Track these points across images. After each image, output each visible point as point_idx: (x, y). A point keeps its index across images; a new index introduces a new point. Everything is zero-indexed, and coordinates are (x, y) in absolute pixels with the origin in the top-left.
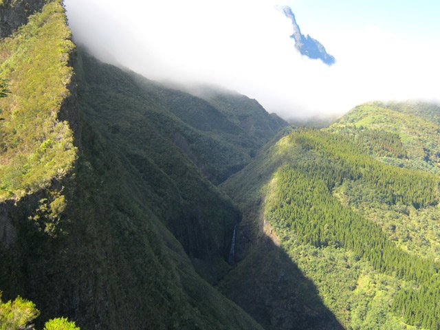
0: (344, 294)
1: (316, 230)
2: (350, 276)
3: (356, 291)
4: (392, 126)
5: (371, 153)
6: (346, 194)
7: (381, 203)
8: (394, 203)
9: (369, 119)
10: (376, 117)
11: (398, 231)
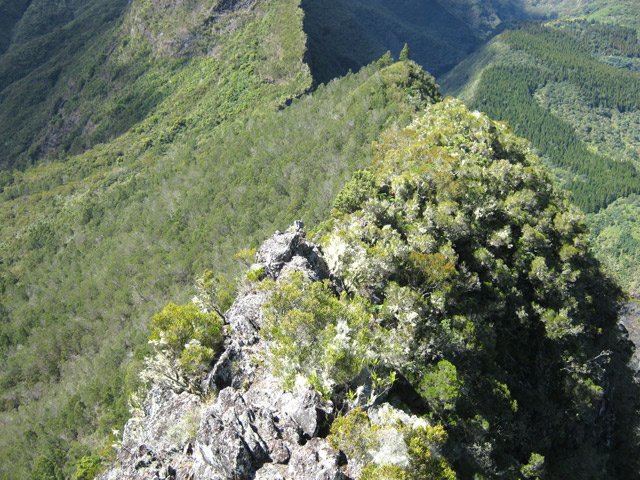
4: (632, 18)
5: (596, 51)
6: (547, 96)
7: (582, 105)
8: (597, 106)
9: (606, 10)
10: (615, 8)
11: (593, 133)
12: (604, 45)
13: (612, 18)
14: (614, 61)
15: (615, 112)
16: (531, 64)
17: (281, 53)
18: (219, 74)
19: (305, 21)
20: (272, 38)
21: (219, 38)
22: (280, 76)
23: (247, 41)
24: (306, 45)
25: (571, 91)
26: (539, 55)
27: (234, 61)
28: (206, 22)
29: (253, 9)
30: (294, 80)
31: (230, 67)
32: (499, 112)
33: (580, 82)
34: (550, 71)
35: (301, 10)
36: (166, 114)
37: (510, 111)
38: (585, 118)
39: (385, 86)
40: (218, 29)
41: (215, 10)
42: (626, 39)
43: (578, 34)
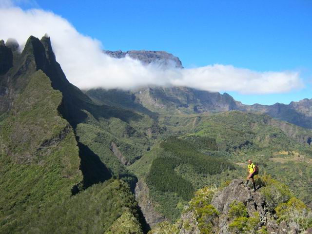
0: (171, 209)
1: (163, 185)
2: (175, 202)
3: (176, 208)
4: (213, 134)
5: (200, 149)
6: (180, 170)
7: (195, 173)
8: (201, 173)
9: (203, 131)
10: (207, 130)
11: (200, 185)
12: (203, 146)
13: (206, 134)
14: (208, 152)
15: (208, 175)
16: (173, 157)
17: (70, 165)
18: (44, 173)
19: (80, 152)
20: (66, 158)
21: (43, 157)
22: (70, 175)
23: (56, 159)
24: (81, 163)
25: (190, 168)
26: (176, 152)
27: (50, 168)
28: (38, 150)
29: (57, 145)
30: (76, 177)
31: (49, 171)
32: (160, 178)
33: (193, 163)
34: (181, 159)
35: (77, 147)
36: (21, 190)
37: (165, 178)
38: (196, 178)
39: (112, 190)
40: (42, 153)
41: (42, 145)
42: (212, 143)
43: (192, 142)
